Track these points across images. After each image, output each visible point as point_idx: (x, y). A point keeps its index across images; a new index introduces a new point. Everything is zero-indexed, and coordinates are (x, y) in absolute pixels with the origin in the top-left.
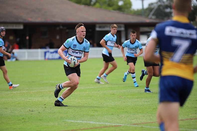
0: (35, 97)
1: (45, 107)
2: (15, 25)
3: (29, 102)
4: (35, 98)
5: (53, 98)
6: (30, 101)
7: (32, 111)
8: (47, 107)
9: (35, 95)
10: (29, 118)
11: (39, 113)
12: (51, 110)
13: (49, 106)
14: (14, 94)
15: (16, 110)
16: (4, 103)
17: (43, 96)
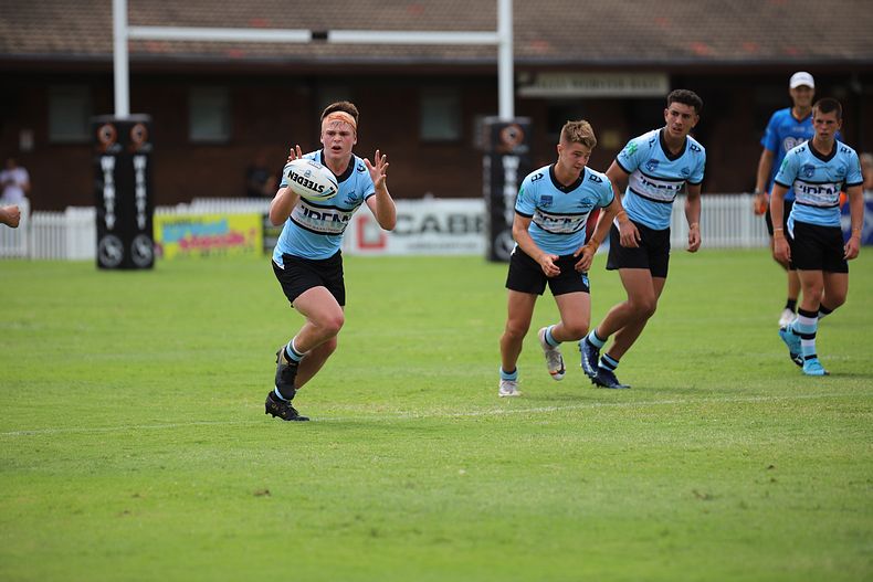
0: (723, 430)
1: (769, 478)
2: (627, 79)
3: (693, 454)
4: (723, 435)
5: (812, 435)
6: (699, 447)
7: (708, 498)
8: (781, 478)
9: (723, 418)
10: (691, 531)
11: (743, 506)
12: (803, 495)
13: (793, 473)
14: (623, 411)
15: (630, 491)
16: (573, 456)
17: (759, 425)
